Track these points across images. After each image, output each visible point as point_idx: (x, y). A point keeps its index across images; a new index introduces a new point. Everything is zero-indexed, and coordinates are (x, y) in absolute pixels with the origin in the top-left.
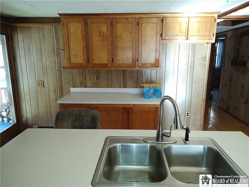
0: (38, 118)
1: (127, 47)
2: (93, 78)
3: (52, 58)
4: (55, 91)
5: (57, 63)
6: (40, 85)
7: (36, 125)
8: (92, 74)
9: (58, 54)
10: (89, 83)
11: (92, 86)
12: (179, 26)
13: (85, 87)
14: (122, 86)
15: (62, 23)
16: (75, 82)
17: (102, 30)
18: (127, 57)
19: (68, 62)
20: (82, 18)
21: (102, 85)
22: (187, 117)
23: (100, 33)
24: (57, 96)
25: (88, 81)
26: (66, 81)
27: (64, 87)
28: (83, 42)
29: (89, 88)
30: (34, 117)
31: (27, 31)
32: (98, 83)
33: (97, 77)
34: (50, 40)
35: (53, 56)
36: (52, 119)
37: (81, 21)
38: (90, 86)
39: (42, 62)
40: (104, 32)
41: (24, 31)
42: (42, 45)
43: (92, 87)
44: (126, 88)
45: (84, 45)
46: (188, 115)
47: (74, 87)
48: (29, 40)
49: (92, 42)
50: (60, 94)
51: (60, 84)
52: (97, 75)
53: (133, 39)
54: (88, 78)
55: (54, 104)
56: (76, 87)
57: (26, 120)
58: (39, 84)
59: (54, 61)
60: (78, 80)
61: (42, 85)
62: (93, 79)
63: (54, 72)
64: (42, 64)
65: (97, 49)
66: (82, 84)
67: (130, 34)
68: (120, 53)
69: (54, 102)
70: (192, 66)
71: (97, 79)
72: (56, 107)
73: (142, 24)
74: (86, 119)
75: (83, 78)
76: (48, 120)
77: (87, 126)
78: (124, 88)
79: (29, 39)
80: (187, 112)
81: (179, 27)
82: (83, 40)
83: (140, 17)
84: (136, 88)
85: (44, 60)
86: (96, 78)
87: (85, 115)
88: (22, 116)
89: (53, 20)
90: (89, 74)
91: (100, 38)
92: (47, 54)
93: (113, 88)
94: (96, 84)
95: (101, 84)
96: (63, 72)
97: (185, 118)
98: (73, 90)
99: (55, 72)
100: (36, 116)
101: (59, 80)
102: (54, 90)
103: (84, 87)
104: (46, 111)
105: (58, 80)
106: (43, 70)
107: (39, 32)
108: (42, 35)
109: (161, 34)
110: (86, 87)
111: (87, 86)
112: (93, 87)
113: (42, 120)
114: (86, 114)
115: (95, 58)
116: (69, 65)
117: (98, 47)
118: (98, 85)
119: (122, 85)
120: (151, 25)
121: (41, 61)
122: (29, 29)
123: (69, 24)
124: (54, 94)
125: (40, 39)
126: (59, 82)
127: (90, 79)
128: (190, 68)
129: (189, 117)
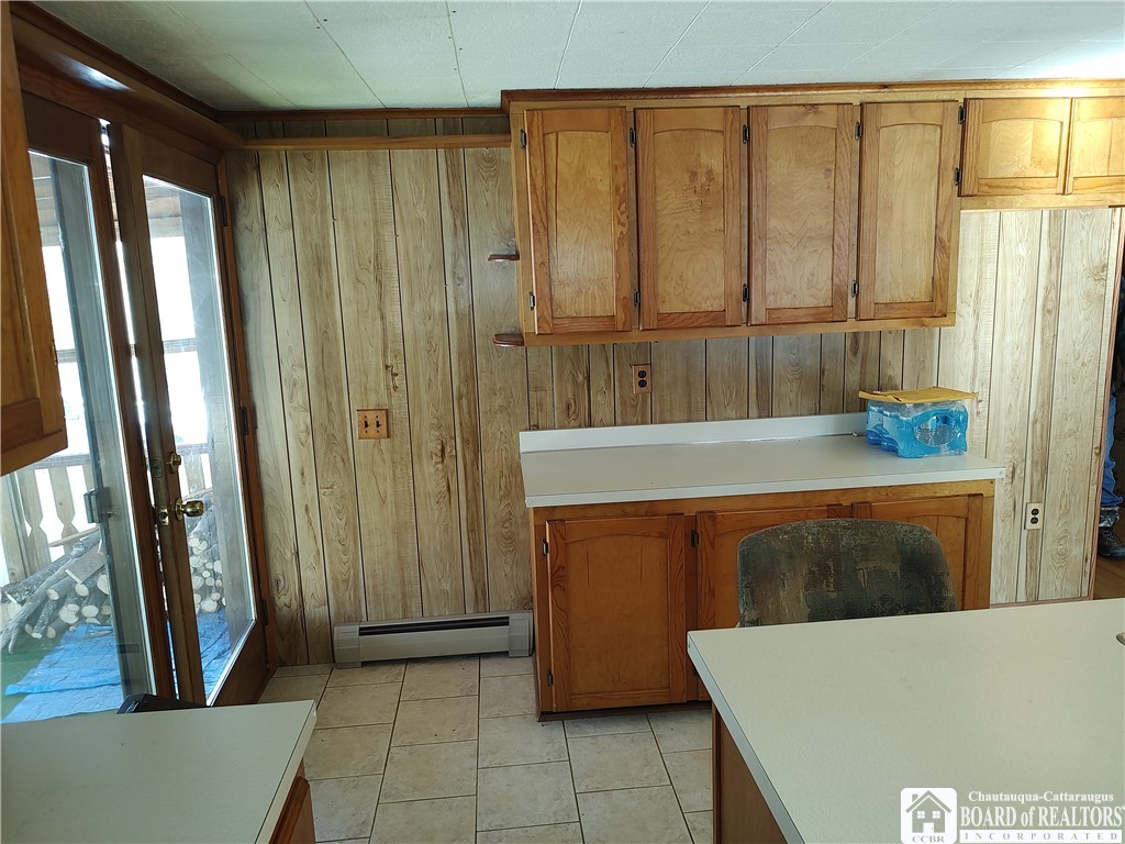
0: (355, 590)
1: (812, 235)
2: (620, 381)
3: (432, 299)
4: (443, 451)
5: (458, 319)
6: (372, 430)
7: (348, 621)
8: (619, 363)
9: (461, 279)
10: (602, 403)
11: (619, 420)
12: (1031, 134)
13: (586, 426)
14: (754, 411)
15: (515, 134)
16: (541, 405)
17: (705, 159)
18: (810, 278)
19: (546, 313)
20: (618, 110)
21: (662, 412)
22: (1035, 526)
23: (694, 174)
24: (452, 473)
25: (597, 398)
26: (499, 401)
27: (486, 430)
28: (619, 220)
29: (604, 426)
30: (336, 587)
31: (310, 175)
32: (644, 401)
33: (642, 374)
34: (423, 214)
35: (436, 288)
36: (427, 588)
37: (612, 122)
38: (609, 417)
39: (383, 318)
40: (710, 172)
41: (295, 173)
42: (387, 238)
43: (615, 425)
44: (770, 416)
45: (622, 233)
46: (1034, 521)
47: (536, 427)
48: (319, 217)
49: (656, 216)
50: (469, 463)
51: (467, 416)
52: (641, 369)
53: (840, 199)
54: (598, 381)
55: (437, 513)
56: (543, 429)
57: (295, 605)
58: (366, 426)
59: (441, 314)
60: (554, 395)
61: (383, 429)
62: (621, 387)
63: (440, 364)
64: (384, 330)
65: (678, 250)
66: (571, 413)
67: (827, 177)
68: (780, 262)
69: (435, 507)
70: (1050, 306)
71: (642, 384)
72: (446, 530)
73: (878, 131)
74: (871, 565)
75: (575, 382)
76: (404, 595)
77: (883, 600)
78: (760, 417)
79: (322, 213)
80: (1033, 506)
81: (1033, 140)
82: (619, 208)
83: (870, 100)
84: (815, 414)
85: (392, 311)
86: (635, 380)
87: (859, 548)
88: (274, 584)
89: (440, 122)
90: (604, 365)
91: (694, 198)
92: (410, 281)
93: (714, 420)
94: (635, 407)
95: (657, 407)
96: (484, 362)
97: (1025, 533)
98: (529, 441)
99: (444, 363)
100: (347, 581)
101: (464, 401)
102: (439, 447)
103: (580, 427)
104: (399, 552)
105: (460, 397)
106: (385, 355)
107: (371, 177)
108: (385, 194)
109: (958, 174)
110: (590, 426)
111: (596, 417)
112: (624, 424)
113: (376, 595)
114: (864, 542)
115: (666, 287)
116: (545, 326)
117: (681, 238)
118: (643, 414)
119: (754, 405)
120: (917, 134)
121: (378, 315)
122: (323, 165)
123: (552, 137)
124: (440, 466)
125: (376, 210)
126: (465, 409)
127: (608, 387)
128: (1044, 315)
129: (1038, 526)
